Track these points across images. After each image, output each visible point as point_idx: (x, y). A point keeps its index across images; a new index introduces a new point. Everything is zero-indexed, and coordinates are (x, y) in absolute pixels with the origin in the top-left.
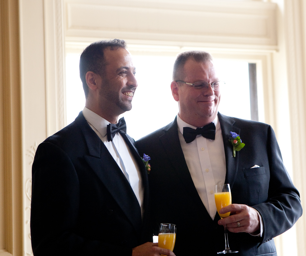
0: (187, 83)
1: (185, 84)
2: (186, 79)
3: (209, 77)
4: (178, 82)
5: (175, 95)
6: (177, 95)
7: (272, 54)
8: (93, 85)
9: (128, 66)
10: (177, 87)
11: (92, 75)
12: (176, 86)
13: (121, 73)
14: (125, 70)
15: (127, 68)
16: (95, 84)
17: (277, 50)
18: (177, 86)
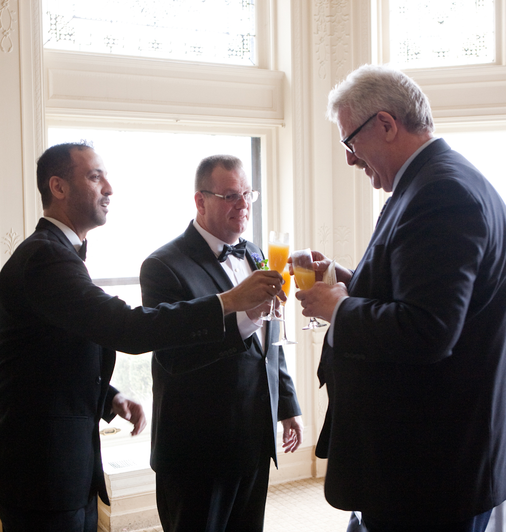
0: (216, 195)
1: (213, 195)
2: (214, 190)
3: (242, 186)
4: (204, 193)
5: (201, 208)
6: (203, 207)
7: (277, 129)
8: (60, 193)
9: (101, 168)
10: (202, 199)
11: (57, 181)
12: (201, 196)
13: (93, 178)
14: (97, 173)
15: (99, 171)
16: (62, 192)
17: (283, 125)
18: (203, 197)
